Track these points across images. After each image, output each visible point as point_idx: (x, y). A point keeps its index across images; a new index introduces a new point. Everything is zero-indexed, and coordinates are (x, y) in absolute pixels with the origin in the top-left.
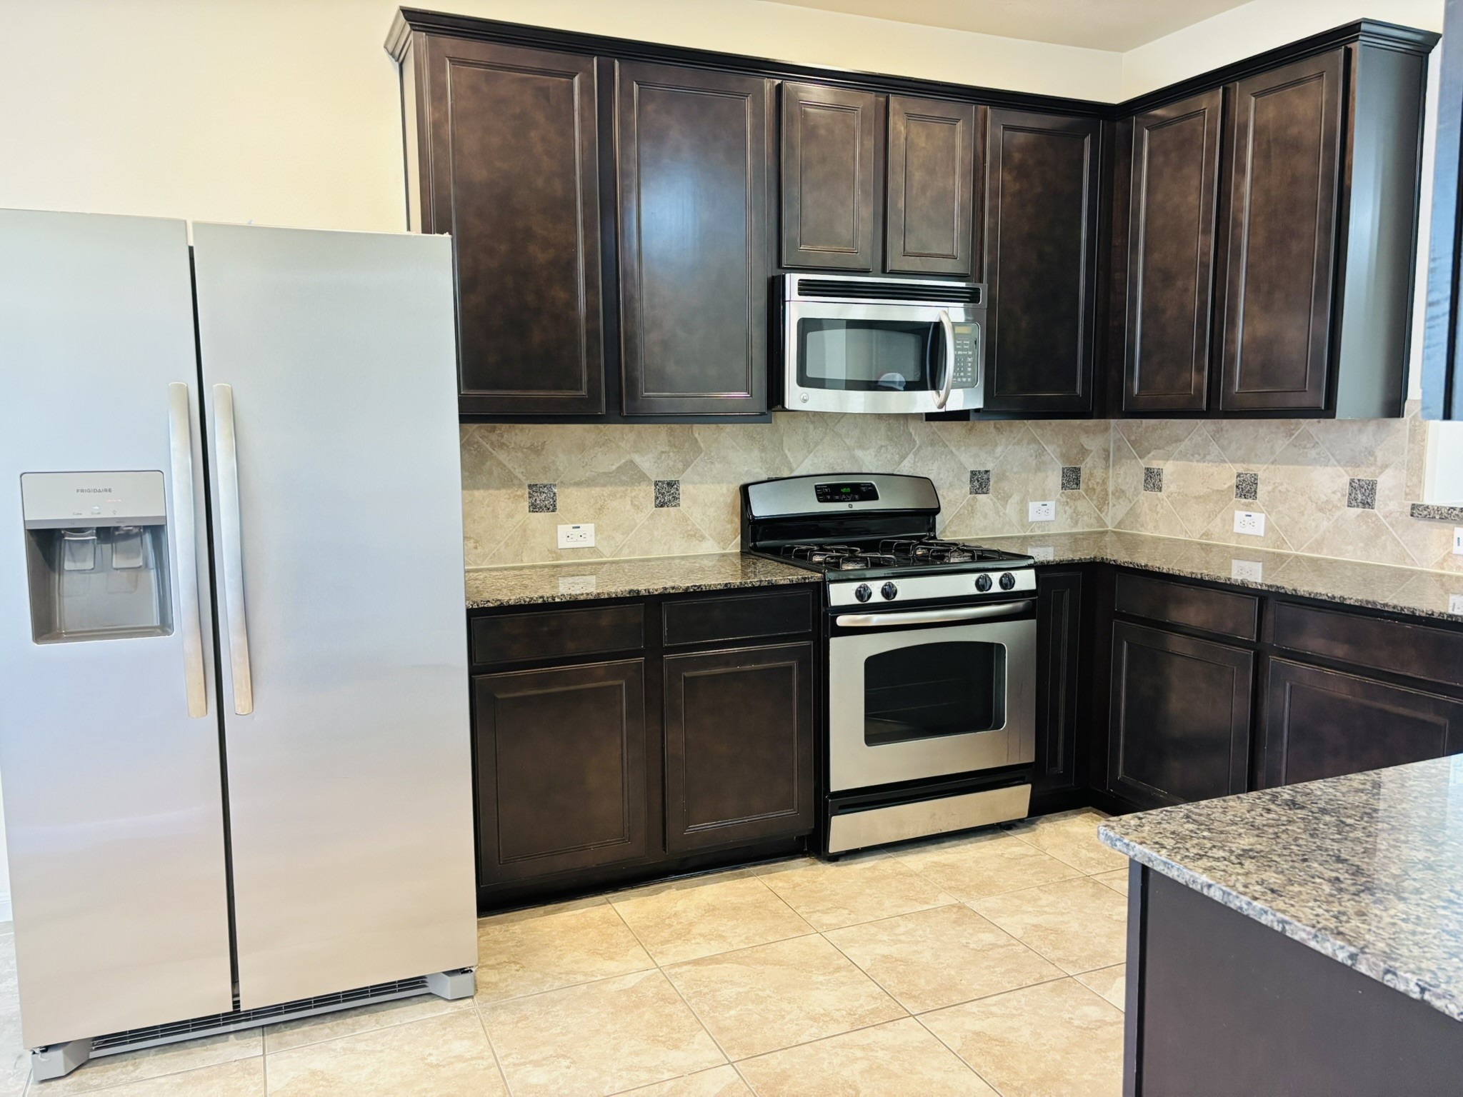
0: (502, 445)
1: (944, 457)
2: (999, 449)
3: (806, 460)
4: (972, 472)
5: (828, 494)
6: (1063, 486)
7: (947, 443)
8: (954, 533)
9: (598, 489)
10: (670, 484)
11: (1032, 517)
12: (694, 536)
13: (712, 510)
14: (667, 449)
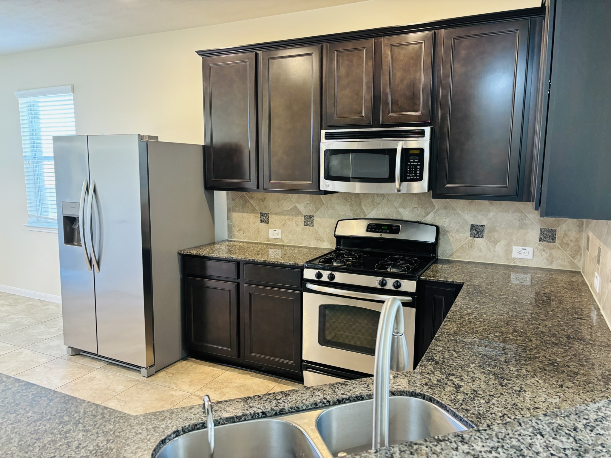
0: (252, 198)
1: (453, 215)
2: (491, 214)
3: (373, 211)
4: (472, 225)
5: (373, 228)
6: (541, 240)
7: (456, 208)
8: (459, 257)
9: (283, 216)
10: (310, 217)
11: (515, 255)
12: (320, 239)
13: (328, 229)
14: (309, 202)
